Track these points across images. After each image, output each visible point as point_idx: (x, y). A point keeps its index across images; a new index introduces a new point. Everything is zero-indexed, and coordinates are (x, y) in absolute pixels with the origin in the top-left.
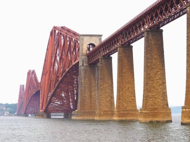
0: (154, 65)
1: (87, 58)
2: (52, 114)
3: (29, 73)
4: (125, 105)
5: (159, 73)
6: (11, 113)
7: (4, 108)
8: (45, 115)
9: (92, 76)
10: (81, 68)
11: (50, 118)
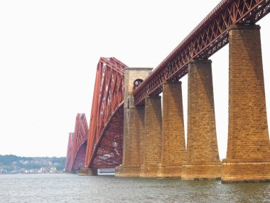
0: (200, 106)
1: (133, 97)
2: (99, 170)
3: (77, 118)
4: (172, 158)
5: (207, 116)
6: (59, 169)
7: (50, 163)
8: (90, 171)
9: (140, 121)
10: (127, 111)
11: (97, 175)
